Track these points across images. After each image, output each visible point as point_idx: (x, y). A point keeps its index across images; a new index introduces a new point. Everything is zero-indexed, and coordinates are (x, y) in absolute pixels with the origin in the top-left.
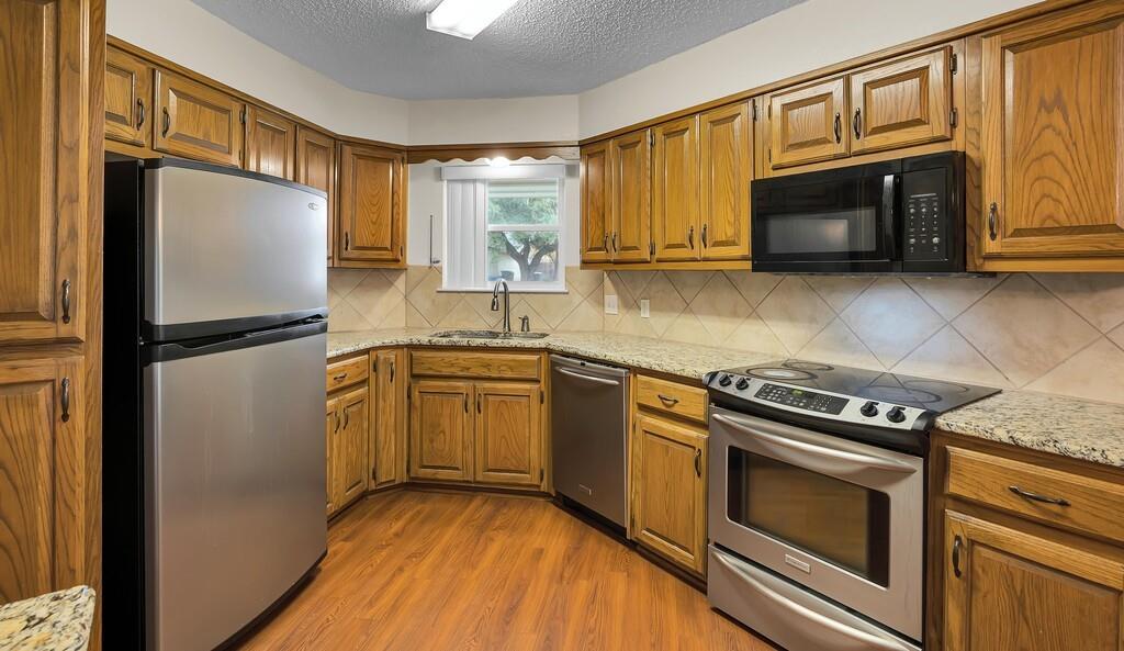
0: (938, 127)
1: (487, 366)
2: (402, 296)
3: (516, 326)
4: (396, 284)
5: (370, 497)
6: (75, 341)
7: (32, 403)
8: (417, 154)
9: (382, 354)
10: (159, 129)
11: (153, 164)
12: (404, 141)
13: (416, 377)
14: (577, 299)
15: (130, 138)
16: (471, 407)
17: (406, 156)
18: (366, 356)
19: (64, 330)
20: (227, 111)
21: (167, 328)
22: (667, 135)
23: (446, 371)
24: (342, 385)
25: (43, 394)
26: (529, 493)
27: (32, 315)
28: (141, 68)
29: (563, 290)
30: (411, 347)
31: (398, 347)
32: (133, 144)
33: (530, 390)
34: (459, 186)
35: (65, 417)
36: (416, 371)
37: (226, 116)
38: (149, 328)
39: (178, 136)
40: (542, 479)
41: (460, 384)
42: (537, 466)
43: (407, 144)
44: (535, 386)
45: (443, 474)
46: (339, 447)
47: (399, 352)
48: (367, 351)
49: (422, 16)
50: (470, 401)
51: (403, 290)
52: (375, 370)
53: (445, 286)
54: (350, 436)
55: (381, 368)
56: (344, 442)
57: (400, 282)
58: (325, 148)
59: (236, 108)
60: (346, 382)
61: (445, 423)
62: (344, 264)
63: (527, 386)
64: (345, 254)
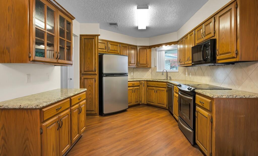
0: (212, 34)
1: (158, 85)
2: (150, 73)
3: (169, 78)
4: (149, 70)
5: (141, 105)
6: (96, 74)
7: (93, 80)
8: (150, 47)
9: (142, 82)
10: (108, 49)
11: (103, 54)
12: (148, 45)
13: (148, 86)
14: (180, 73)
15: (105, 51)
16: (156, 92)
17: (149, 47)
18: (139, 82)
19: (95, 73)
20: (117, 45)
21: (105, 73)
22: (186, 39)
23: (152, 85)
24: (134, 85)
25: (94, 79)
26: (164, 109)
27: (93, 71)
28: (106, 42)
29: (178, 71)
30: (147, 81)
31: (145, 81)
32: (105, 52)
33: (165, 90)
34: (160, 52)
35: (95, 82)
36: (148, 85)
37: (117, 46)
38: (103, 73)
39: (111, 50)
40: (167, 106)
41: (154, 88)
42: (166, 104)
43: (149, 45)
44: (165, 89)
45: (152, 103)
46: (133, 95)
47: (145, 82)
48: (140, 81)
49: (137, 27)
50: (156, 91)
51: (151, 72)
52: (141, 84)
53: (158, 71)
54: (136, 94)
55: (142, 84)
56: (134, 95)
57: (150, 70)
58: (135, 48)
59: (119, 45)
60: (135, 85)
61: (152, 94)
62: (138, 67)
63: (164, 89)
64: (138, 65)
